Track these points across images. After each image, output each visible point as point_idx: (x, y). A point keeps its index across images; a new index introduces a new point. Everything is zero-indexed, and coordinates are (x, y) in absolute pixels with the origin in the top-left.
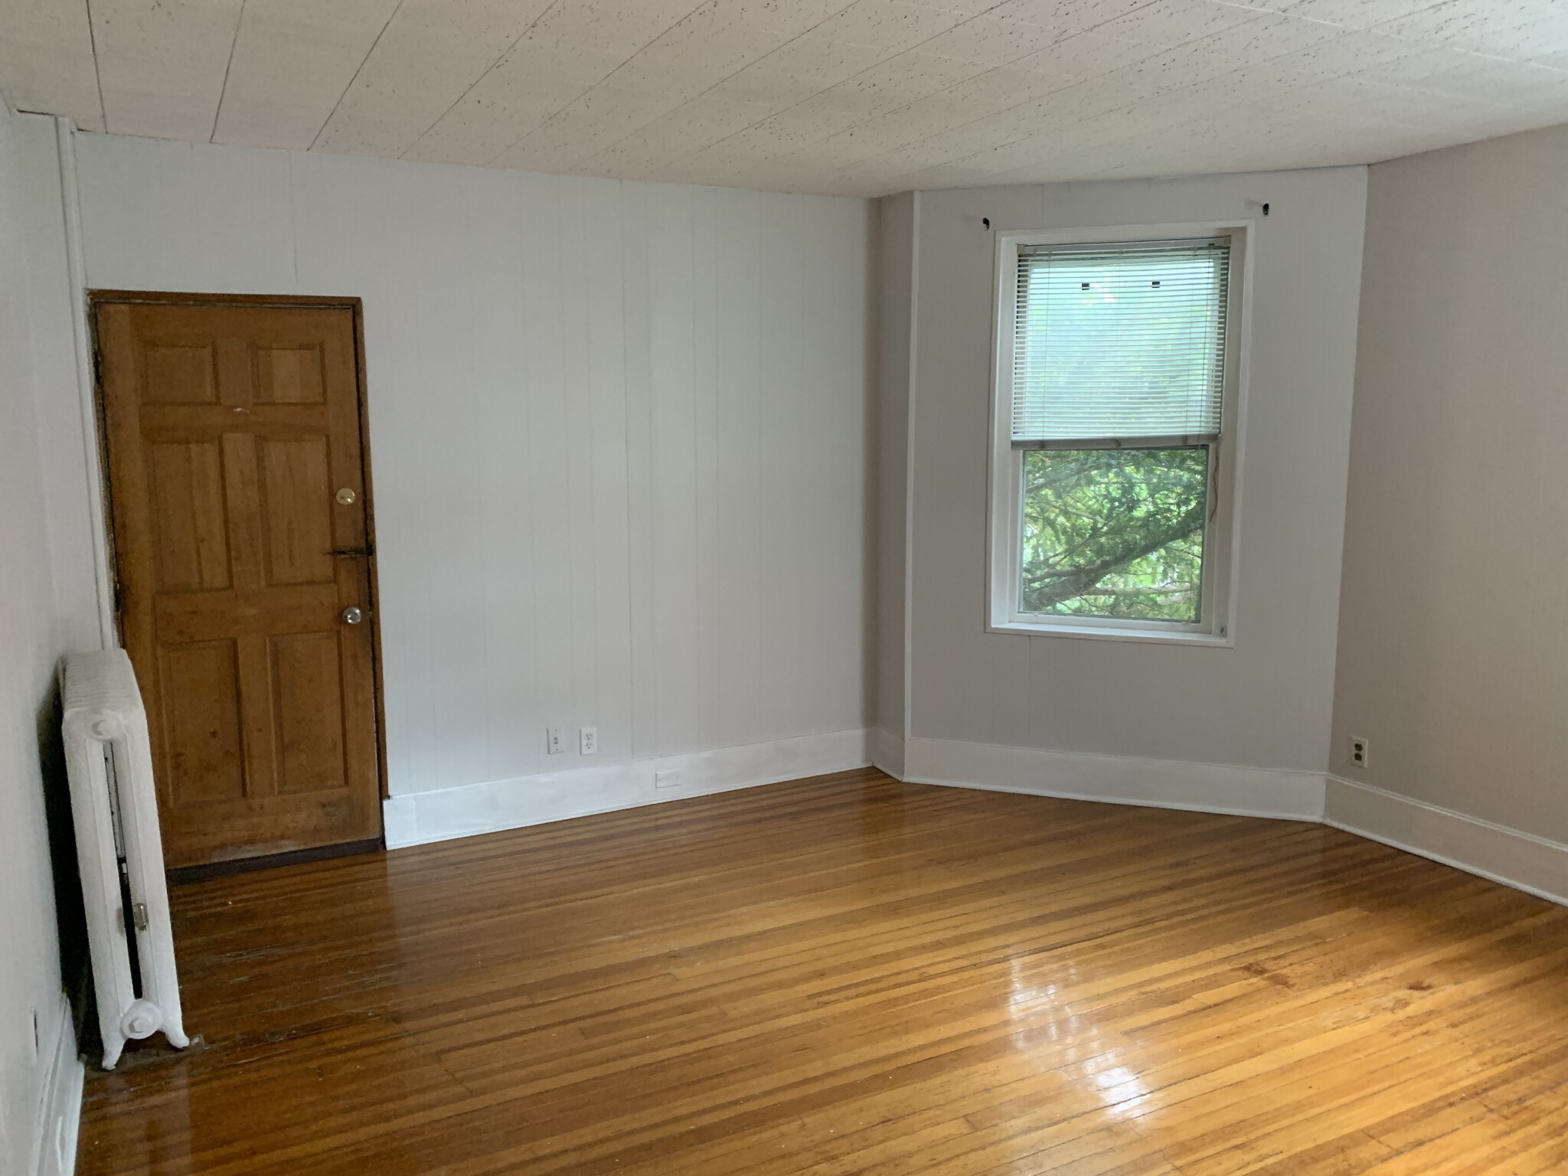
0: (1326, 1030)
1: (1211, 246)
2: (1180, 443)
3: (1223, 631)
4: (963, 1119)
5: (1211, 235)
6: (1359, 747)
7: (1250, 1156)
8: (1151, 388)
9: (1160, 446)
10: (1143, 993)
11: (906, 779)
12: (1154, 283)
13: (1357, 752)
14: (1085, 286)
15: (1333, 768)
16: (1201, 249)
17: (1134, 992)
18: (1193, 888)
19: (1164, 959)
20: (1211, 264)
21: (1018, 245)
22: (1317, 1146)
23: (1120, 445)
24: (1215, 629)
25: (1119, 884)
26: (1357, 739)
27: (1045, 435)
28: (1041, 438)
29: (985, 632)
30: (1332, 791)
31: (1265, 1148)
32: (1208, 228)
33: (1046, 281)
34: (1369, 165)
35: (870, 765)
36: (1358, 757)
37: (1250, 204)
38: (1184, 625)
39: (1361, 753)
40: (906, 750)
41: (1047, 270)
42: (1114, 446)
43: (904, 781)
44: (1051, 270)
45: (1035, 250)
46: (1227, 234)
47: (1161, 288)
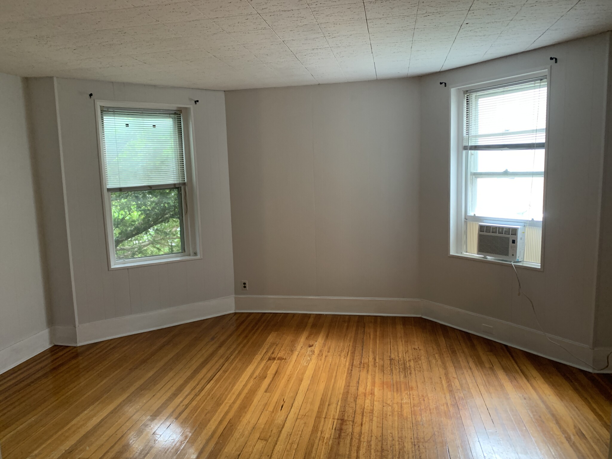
0: (307, 366)
1: (175, 114)
2: (173, 186)
3: (195, 254)
4: (259, 440)
5: (175, 109)
6: (245, 284)
7: (334, 405)
8: (154, 166)
9: (164, 188)
10: (255, 378)
11: (79, 344)
12: (155, 126)
13: (244, 285)
14: (127, 125)
15: (236, 293)
16: (172, 114)
17: (252, 380)
18: (226, 344)
19: (247, 366)
20: (171, 120)
21: (100, 106)
22: (342, 394)
23: (152, 188)
24: (192, 253)
25: (204, 351)
26: (244, 281)
27: (121, 185)
28: (119, 187)
29: (108, 271)
30: (237, 301)
31: (334, 400)
32: (174, 106)
33: (114, 122)
34: (224, 91)
35: (53, 345)
36: (245, 287)
37: (191, 100)
38: (180, 254)
39: (246, 285)
40: (77, 332)
41: (113, 118)
42: (149, 189)
43: (78, 346)
44: (115, 118)
45: (108, 109)
46: (181, 109)
47: (156, 128)
